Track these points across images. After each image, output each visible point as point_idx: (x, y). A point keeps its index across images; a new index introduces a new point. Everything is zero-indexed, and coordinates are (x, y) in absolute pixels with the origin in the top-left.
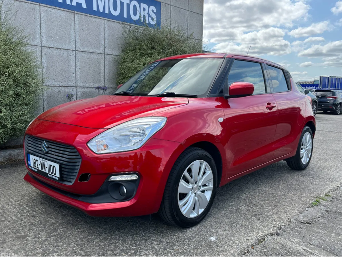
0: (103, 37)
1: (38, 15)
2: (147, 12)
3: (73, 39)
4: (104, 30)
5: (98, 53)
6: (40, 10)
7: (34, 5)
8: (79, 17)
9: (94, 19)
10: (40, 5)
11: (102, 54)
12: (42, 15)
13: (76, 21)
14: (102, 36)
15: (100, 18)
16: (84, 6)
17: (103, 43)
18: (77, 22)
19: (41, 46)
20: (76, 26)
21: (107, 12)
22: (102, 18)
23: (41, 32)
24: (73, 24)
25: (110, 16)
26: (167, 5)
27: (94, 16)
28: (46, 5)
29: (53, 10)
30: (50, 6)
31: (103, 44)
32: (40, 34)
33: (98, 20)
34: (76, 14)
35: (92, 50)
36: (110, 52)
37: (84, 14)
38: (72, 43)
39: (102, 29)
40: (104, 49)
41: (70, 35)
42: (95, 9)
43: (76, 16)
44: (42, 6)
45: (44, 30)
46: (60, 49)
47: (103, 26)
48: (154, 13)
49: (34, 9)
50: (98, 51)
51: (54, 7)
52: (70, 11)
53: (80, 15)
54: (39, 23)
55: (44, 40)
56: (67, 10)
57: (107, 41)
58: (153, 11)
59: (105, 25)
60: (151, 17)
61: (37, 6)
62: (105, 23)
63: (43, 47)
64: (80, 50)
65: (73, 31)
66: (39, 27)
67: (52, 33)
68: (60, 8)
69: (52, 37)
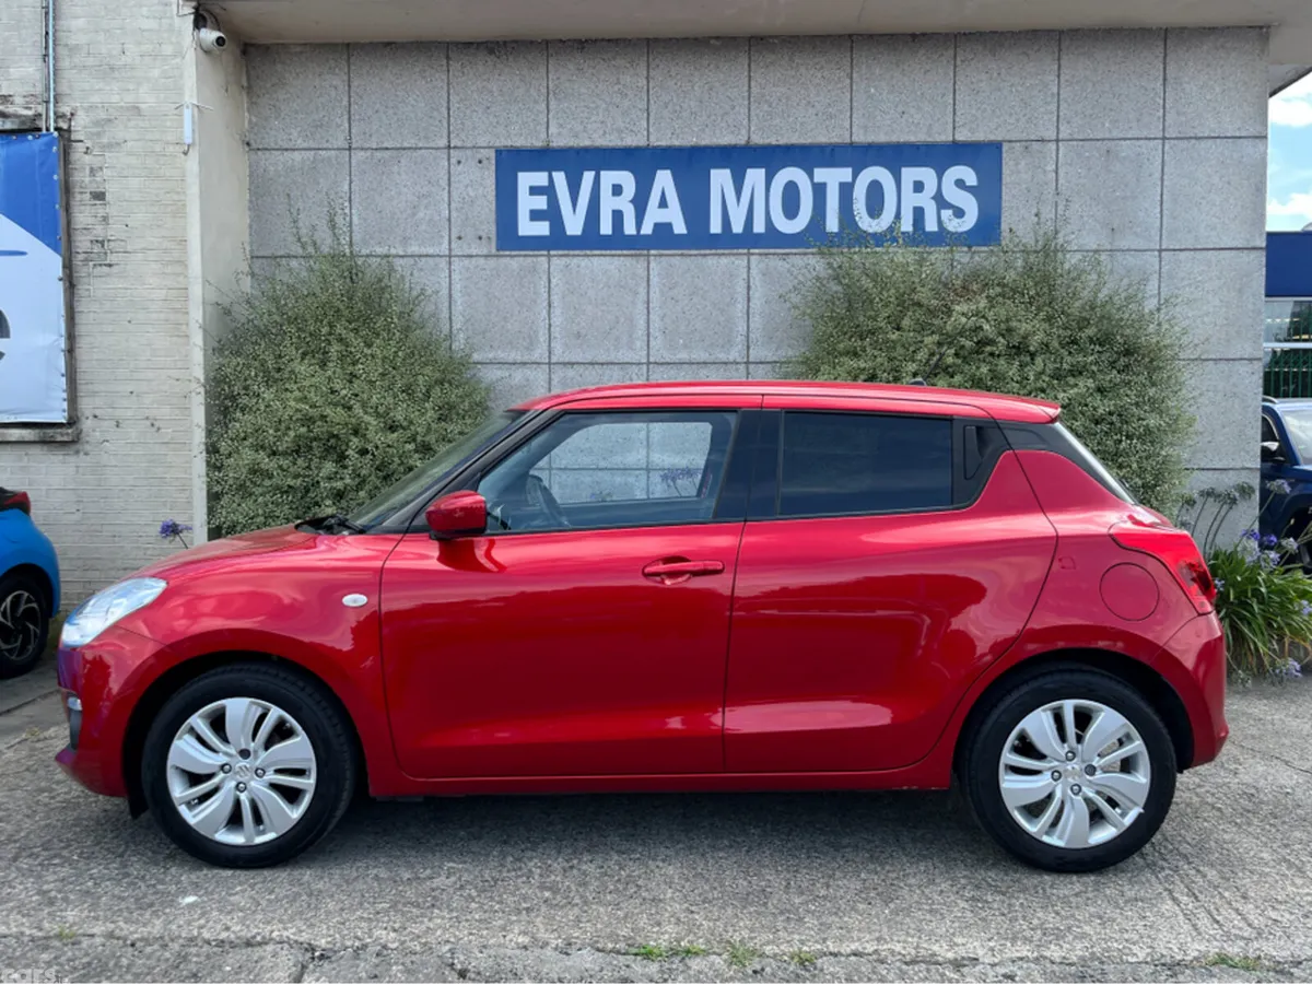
0: (745, 311)
1: (544, 281)
2: (933, 194)
3: (640, 332)
4: (749, 288)
5: (726, 363)
6: (549, 268)
7: (534, 259)
8: (661, 264)
9: (711, 261)
10: (549, 256)
11: (737, 363)
12: (554, 281)
13: (651, 277)
14: (741, 306)
15: (735, 251)
16: (680, 228)
17: (742, 328)
18: (654, 280)
19: (549, 363)
20: (651, 293)
21: (759, 227)
22: (741, 251)
23: (550, 325)
24: (642, 291)
25: (773, 239)
26: (1035, 146)
27: (713, 251)
28: (566, 252)
29: (584, 262)
30: (577, 252)
31: (745, 333)
32: (547, 332)
33: (724, 261)
34: (652, 258)
35: (704, 356)
36: (770, 355)
37: (680, 252)
38: (638, 344)
39: (741, 288)
40: (748, 348)
41: (632, 321)
42: (716, 227)
43: (652, 265)
44: (555, 256)
45: (557, 320)
46: (602, 364)
47: (745, 276)
48: (969, 189)
49: (534, 270)
50: (722, 357)
51: (588, 252)
52: (633, 252)
53: (663, 258)
54: (545, 304)
55: (558, 347)
56: (625, 252)
57: (756, 322)
58: (960, 183)
59: (754, 272)
60: (948, 206)
61: (543, 258)
62: (753, 265)
63: (554, 364)
64: (662, 361)
65: (641, 307)
66: (545, 313)
67: (579, 324)
68: (604, 252)
69: (578, 335)
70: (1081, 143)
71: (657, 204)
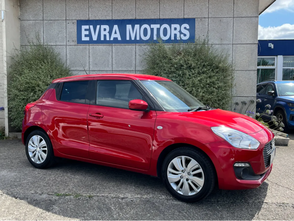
0: (135, 58)
1: (88, 51)
2: (179, 30)
3: (110, 63)
4: (136, 53)
5: (130, 71)
6: (89, 48)
7: (86, 46)
8: (115, 47)
9: (127, 46)
10: (89, 45)
11: (133, 71)
12: (90, 51)
13: (113, 50)
14: (134, 57)
15: (132, 44)
16: (119, 39)
17: (134, 62)
18: (114, 51)
19: (89, 71)
20: (113, 54)
21: (138, 38)
22: (134, 44)
23: (89, 62)
24: (111, 53)
25: (141, 41)
26: (203, 19)
27: (127, 44)
28: (93, 44)
29: (97, 47)
30: (95, 44)
31: (135, 64)
32: (89, 63)
33: (130, 46)
34: (113, 46)
35: (125, 69)
36: (141, 69)
37: (119, 44)
38: (110, 66)
39: (134, 53)
40: (136, 67)
41: (108, 61)
42: (128, 38)
43: (113, 47)
44: (90, 45)
45: (91, 60)
46: (102, 71)
47: (135, 50)
48: (187, 29)
49: (86, 48)
50: (130, 69)
51: (98, 44)
52: (108, 44)
53: (116, 46)
54: (88, 56)
55: (91, 67)
56: (107, 44)
57: (138, 61)
58: (185, 28)
59: (137, 49)
60: (182, 33)
61: (88, 46)
62: (136, 48)
63: (90, 71)
64: (115, 70)
65: (111, 57)
66: (88, 59)
67: (96, 61)
68: (102, 44)
69: (96, 64)
70: (214, 18)
71: (114, 33)
